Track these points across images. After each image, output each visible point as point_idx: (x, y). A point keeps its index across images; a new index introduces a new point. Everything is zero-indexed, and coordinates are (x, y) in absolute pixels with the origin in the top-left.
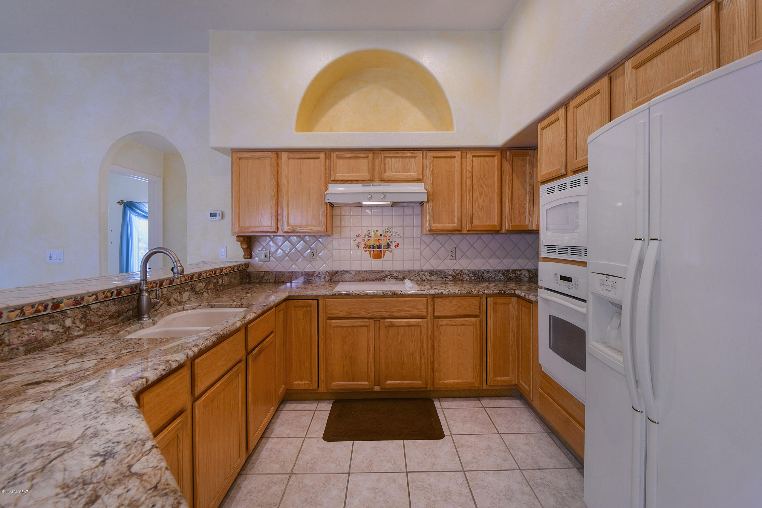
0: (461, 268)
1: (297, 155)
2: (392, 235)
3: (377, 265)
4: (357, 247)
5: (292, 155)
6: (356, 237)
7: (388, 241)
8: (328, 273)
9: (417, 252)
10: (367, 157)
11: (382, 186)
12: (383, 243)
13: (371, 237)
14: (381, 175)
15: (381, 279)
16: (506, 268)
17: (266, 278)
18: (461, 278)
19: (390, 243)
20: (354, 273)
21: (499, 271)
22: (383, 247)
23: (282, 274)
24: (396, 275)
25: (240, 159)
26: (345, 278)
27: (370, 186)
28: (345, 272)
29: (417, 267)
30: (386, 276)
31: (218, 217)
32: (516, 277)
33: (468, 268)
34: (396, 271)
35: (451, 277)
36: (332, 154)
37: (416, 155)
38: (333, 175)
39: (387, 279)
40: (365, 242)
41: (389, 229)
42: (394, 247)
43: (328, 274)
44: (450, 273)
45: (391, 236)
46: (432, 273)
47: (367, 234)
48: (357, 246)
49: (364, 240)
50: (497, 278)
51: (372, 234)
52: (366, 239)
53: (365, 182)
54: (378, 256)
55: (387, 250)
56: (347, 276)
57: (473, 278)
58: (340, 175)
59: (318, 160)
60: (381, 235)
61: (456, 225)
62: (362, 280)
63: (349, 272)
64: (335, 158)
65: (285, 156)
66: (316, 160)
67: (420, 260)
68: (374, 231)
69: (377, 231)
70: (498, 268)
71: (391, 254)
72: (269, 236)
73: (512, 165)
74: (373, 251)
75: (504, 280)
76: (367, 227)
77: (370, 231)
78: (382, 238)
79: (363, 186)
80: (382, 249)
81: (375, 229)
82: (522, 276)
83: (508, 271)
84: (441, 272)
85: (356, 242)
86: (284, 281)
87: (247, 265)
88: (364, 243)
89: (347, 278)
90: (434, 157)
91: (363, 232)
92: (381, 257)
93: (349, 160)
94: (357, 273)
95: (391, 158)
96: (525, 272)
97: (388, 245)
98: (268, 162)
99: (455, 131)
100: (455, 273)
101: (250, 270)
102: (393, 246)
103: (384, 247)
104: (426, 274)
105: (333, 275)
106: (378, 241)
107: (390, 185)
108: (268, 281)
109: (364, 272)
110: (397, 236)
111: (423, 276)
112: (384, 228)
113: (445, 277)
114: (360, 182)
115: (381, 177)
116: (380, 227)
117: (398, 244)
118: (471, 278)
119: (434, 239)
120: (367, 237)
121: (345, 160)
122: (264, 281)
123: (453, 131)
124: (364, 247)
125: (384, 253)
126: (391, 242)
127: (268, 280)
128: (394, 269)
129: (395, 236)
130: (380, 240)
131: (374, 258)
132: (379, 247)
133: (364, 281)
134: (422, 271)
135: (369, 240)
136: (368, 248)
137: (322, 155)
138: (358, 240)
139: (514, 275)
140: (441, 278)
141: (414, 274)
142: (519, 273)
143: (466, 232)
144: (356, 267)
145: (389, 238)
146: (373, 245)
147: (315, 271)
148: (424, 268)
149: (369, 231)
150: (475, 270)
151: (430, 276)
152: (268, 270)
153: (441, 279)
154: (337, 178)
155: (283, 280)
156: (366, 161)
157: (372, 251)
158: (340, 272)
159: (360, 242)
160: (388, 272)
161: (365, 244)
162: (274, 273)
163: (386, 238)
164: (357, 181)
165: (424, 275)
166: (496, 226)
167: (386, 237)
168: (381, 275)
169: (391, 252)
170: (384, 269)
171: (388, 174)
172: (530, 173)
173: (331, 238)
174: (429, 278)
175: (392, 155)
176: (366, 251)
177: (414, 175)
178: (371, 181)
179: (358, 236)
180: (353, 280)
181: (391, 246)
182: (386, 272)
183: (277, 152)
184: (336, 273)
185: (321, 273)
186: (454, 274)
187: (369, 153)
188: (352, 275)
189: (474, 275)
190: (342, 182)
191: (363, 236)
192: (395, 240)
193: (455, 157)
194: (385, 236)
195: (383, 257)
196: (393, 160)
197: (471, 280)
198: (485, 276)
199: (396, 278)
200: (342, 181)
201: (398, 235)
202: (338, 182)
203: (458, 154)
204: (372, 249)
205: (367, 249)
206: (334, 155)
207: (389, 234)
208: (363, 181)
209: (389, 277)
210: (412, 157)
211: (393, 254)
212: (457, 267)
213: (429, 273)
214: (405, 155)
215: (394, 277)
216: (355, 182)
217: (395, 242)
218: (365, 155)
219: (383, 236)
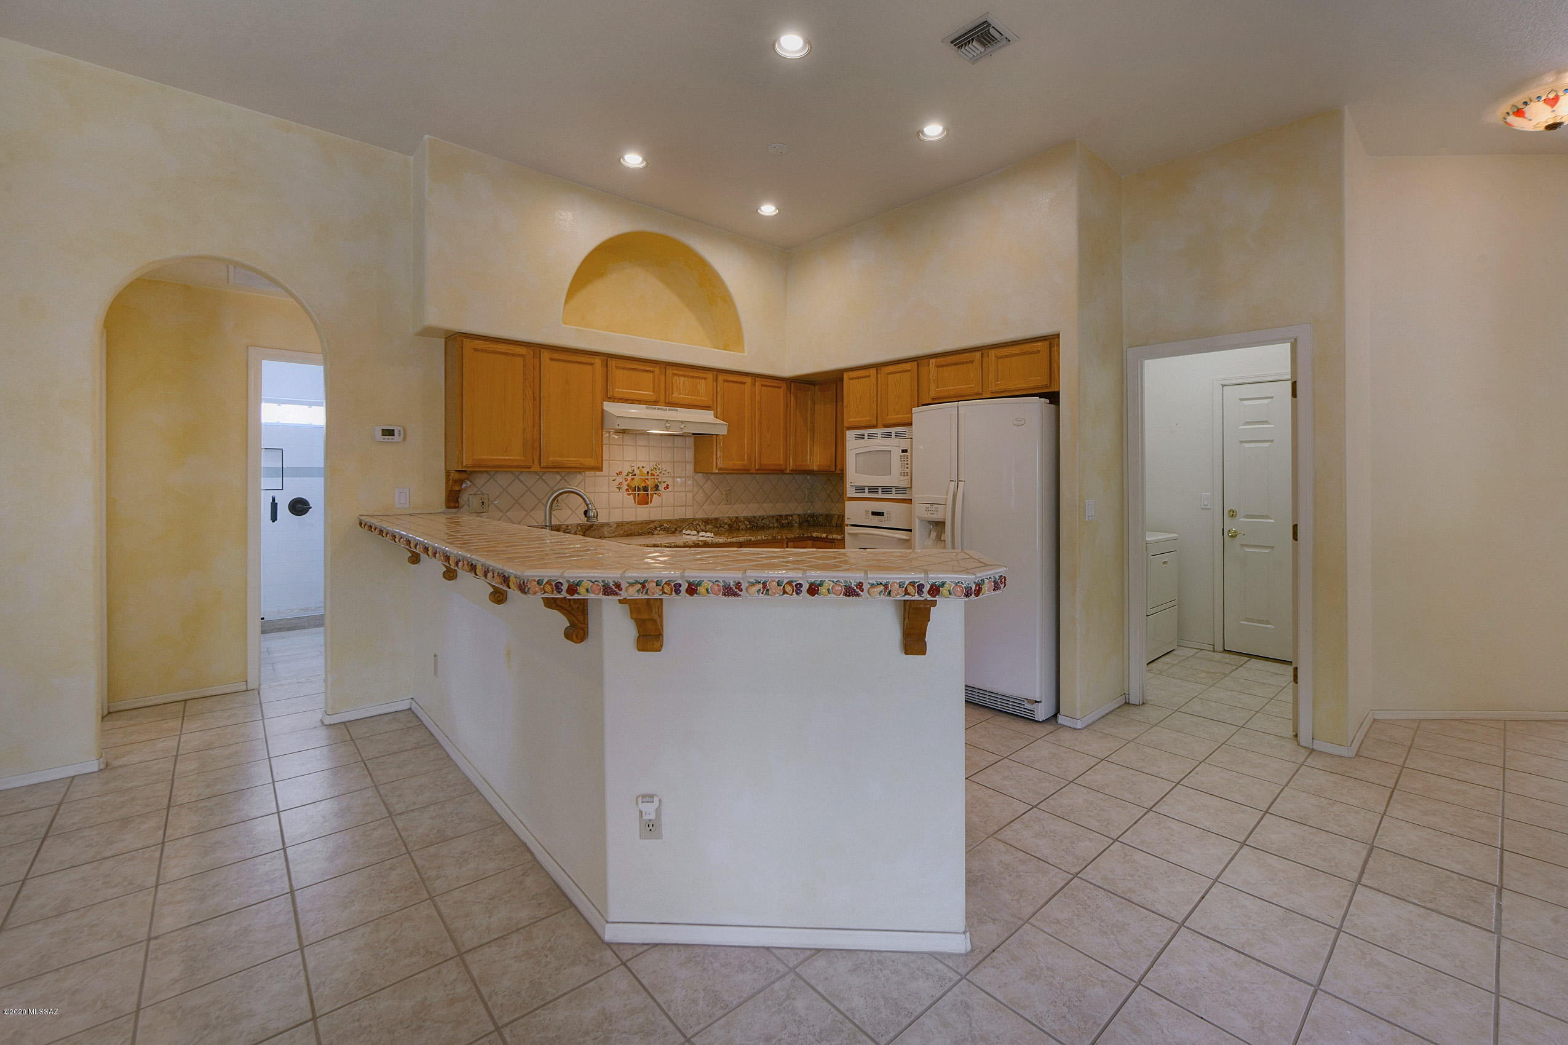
0: (735, 516)
1: (564, 356)
2: (660, 473)
3: (642, 514)
4: (617, 490)
5: (555, 355)
6: (615, 475)
7: (656, 481)
8: (580, 526)
9: (690, 495)
10: (653, 372)
11: (669, 410)
12: (650, 483)
13: (635, 475)
14: (668, 396)
15: (649, 533)
16: (778, 513)
18: (737, 527)
19: (659, 484)
20: (616, 526)
21: (773, 517)
22: (650, 489)
24: (667, 525)
25: (476, 350)
26: (603, 532)
27: (655, 409)
28: (603, 525)
29: (689, 516)
30: (656, 528)
31: (396, 438)
32: (788, 523)
33: (743, 515)
34: (667, 521)
35: (726, 527)
36: (611, 361)
37: (706, 376)
38: (611, 392)
39: (656, 532)
40: (628, 482)
41: (657, 465)
42: (663, 490)
43: (580, 528)
44: (726, 521)
45: (660, 475)
46: (707, 521)
47: (630, 471)
48: (617, 488)
49: (626, 480)
50: (771, 525)
51: (637, 472)
52: (629, 478)
53: (649, 403)
54: (644, 501)
55: (655, 494)
56: (605, 531)
57: (748, 526)
58: (619, 391)
59: (591, 366)
60: (648, 472)
61: (746, 462)
62: (625, 533)
63: (608, 524)
64: (614, 368)
65: (545, 355)
66: (588, 367)
67: (693, 506)
68: (639, 468)
69: (643, 467)
70: (771, 514)
71: (660, 498)
72: (487, 472)
73: (796, 398)
74: (638, 494)
75: (777, 527)
76: (632, 461)
77: (635, 468)
78: (650, 477)
79: (647, 408)
80: (649, 492)
81: (640, 465)
82: (793, 522)
83: (781, 516)
84: (716, 519)
85: (617, 483)
88: (626, 483)
89: (606, 533)
90: (725, 381)
91: (627, 469)
92: (647, 503)
93: (631, 372)
94: (620, 525)
95: (679, 375)
96: (795, 517)
97: (657, 487)
98: (519, 360)
99: (746, 354)
100: (731, 520)
102: (661, 488)
104: (700, 524)
105: (587, 530)
106: (644, 481)
107: (677, 410)
110: (667, 475)
111: (698, 526)
112: (651, 464)
113: (721, 527)
114: (643, 403)
115: (667, 399)
116: (647, 461)
117: (668, 485)
118: (746, 526)
119: (708, 480)
120: (630, 475)
121: (625, 372)
123: (744, 354)
124: (627, 490)
125: (652, 495)
126: (660, 483)
128: (664, 518)
129: (664, 474)
130: (647, 479)
131: (639, 504)
132: (646, 489)
134: (695, 520)
135: (633, 479)
136: (632, 491)
137: (598, 361)
138: (619, 479)
139: (787, 521)
140: (717, 527)
141: (687, 524)
142: (790, 518)
143: (755, 472)
144: (616, 517)
145: (657, 478)
146: (638, 487)
147: (561, 525)
148: (697, 516)
149: (633, 468)
150: (751, 517)
151: (705, 526)
153: (717, 529)
154: (616, 395)
156: (651, 375)
159: (621, 483)
160: (658, 523)
161: (628, 485)
163: (654, 477)
164: (640, 402)
166: (781, 465)
167: (654, 475)
168: (649, 527)
169: (659, 496)
170: (652, 518)
171: (676, 396)
172: (811, 410)
174: (703, 528)
175: (681, 373)
176: (630, 494)
177: (704, 399)
178: (655, 402)
179: (619, 474)
180: (613, 535)
182: (655, 523)
183: (536, 348)
184: (591, 526)
185: (570, 527)
186: (730, 522)
187: (655, 367)
188: (612, 528)
189: (750, 522)
190: (624, 401)
191: (625, 473)
192: (664, 479)
193: (745, 383)
194: (652, 475)
195: (651, 503)
196: (682, 379)
197: (746, 529)
198: (760, 523)
199: (667, 530)
200: (624, 399)
201: (668, 473)
202: (616, 400)
203: (748, 380)
204: (637, 492)
205: (630, 492)
206: (612, 363)
207: (658, 472)
208: (647, 402)
209: (658, 529)
210: (702, 378)
211: (662, 499)
212: (732, 514)
213: (705, 522)
214: (695, 374)
215: (665, 528)
216: (637, 402)
217: (664, 482)
218: (650, 369)
219: (649, 474)
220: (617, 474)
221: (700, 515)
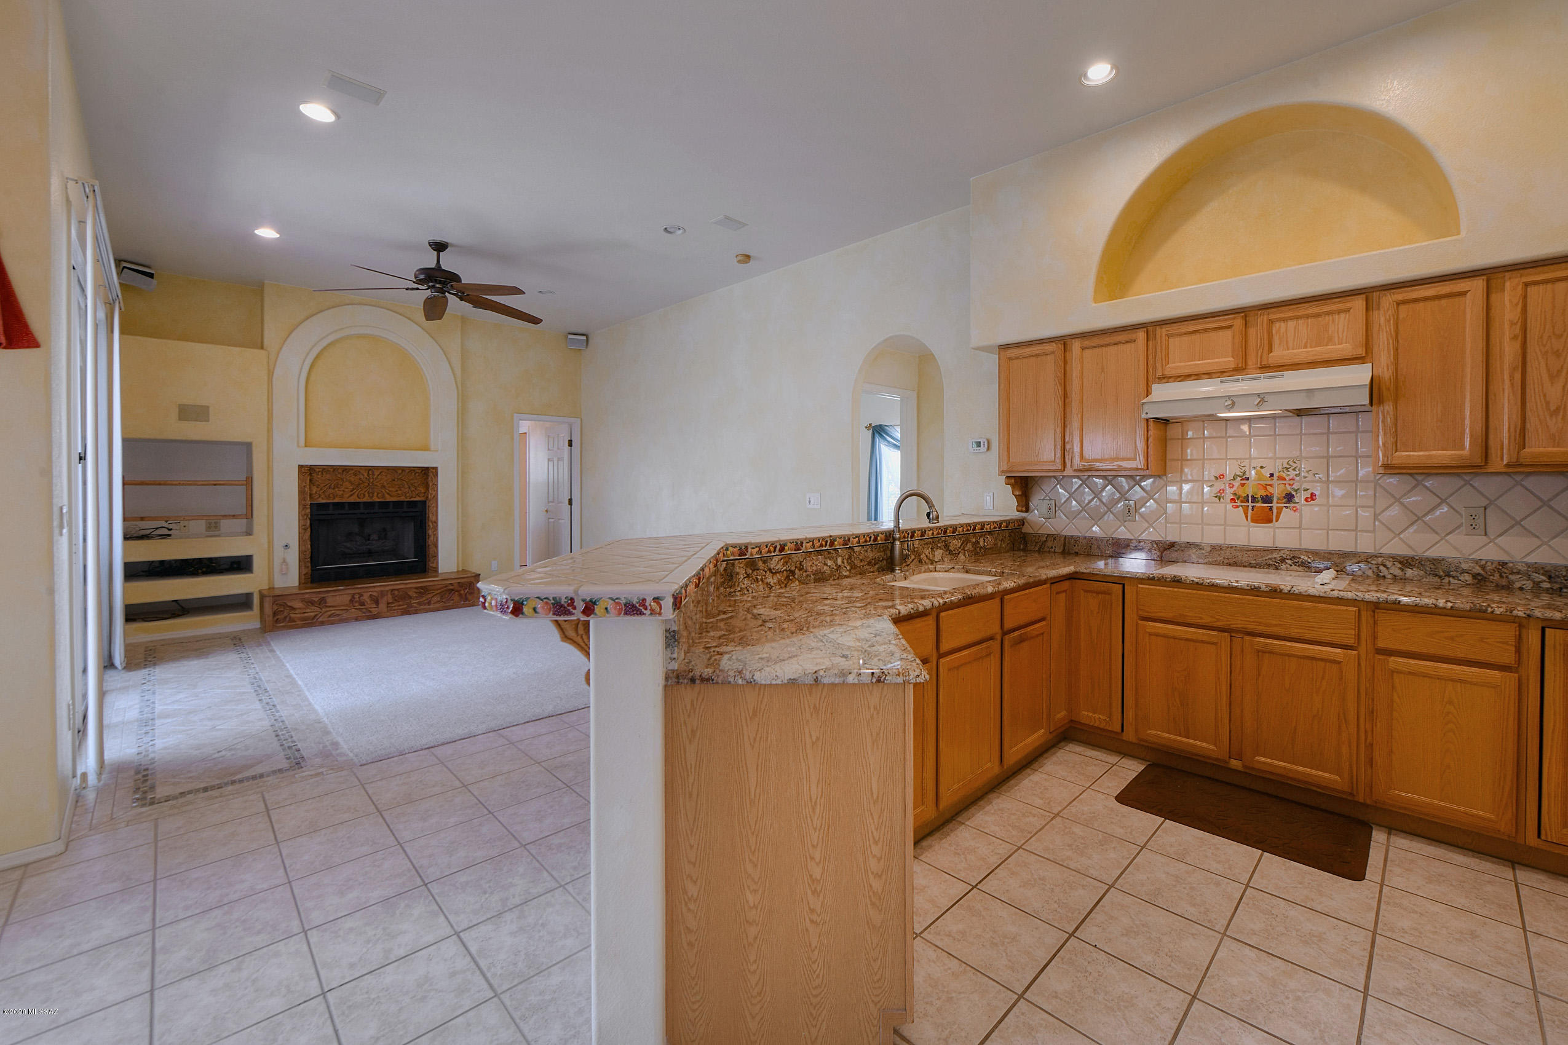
0: (1505, 558)
1: (1096, 341)
2: (1299, 475)
3: (1261, 536)
4: (1215, 500)
5: (1087, 343)
6: (1213, 479)
7: (1289, 488)
8: (1157, 544)
9: (1365, 514)
10: (1230, 327)
11: (1265, 378)
12: (1277, 491)
13: (1247, 479)
14: (1261, 357)
15: (1269, 565)
17: (1049, 544)
18: (1504, 582)
19: (1294, 493)
20: (1209, 549)
22: (1275, 500)
23: (1075, 540)
24: (1306, 558)
25: (1010, 359)
26: (1189, 555)
27: (1238, 380)
28: (1189, 545)
29: (1365, 545)
30: (1283, 560)
31: (983, 449)
33: (1531, 559)
34: (1306, 551)
35: (1467, 578)
36: (1159, 330)
37: (1348, 305)
38: (1160, 369)
39: (1284, 566)
40: (1236, 488)
41: (1291, 463)
42: (1303, 502)
43: (1155, 546)
44: (1465, 566)
45: (1299, 478)
46: (1406, 562)
47: (1239, 473)
48: (1216, 497)
49: (1232, 486)
51: (1251, 474)
52: (1237, 483)
53: (1225, 374)
54: (1266, 518)
55: (1287, 507)
56: (1193, 554)
57: (1545, 584)
58: (1172, 368)
59: (1133, 345)
60: (1272, 475)
61: (1467, 452)
62: (1225, 561)
63: (1197, 545)
64: (1164, 338)
65: (1076, 345)
66: (1128, 346)
67: (1374, 531)
68: (1254, 468)
69: (1262, 467)
71: (1297, 514)
72: (1054, 477)
74: (1253, 507)
76: (1241, 459)
77: (1247, 469)
78: (1275, 482)
79: (1222, 382)
80: (1275, 505)
81: (1258, 463)
84: (1435, 561)
85: (1215, 489)
86: (1077, 553)
87: (1022, 522)
88: (1232, 490)
89: (1194, 556)
90: (1399, 303)
91: (1231, 470)
92: (1270, 521)
93: (1193, 337)
94: (1215, 548)
95: (1285, 320)
97: (1289, 498)
98: (1050, 358)
99: (1463, 234)
100: (1483, 567)
101: (1026, 529)
102: (1300, 498)
103: (1278, 499)
104: (1389, 564)
105: (1165, 549)
106: (1265, 487)
107: (1282, 376)
108: (1053, 550)
109: (1231, 547)
110: (1312, 478)
111: (1381, 568)
112: (1279, 463)
113: (1449, 576)
114: (1214, 375)
115: (1261, 362)
116: (1271, 458)
117: (1313, 495)
118: (1537, 584)
119: (1417, 486)
120: (1239, 479)
121: (1185, 338)
122: (1046, 549)
123: (1458, 234)
124: (1232, 500)
125: (1280, 510)
126: (1296, 491)
127: (1052, 547)
128: (1303, 547)
129: (1305, 477)
130: (1270, 485)
131: (1253, 521)
132: (1267, 499)
133: (1229, 565)
134: (1380, 555)
135: (1242, 485)
136: (1242, 502)
137: (1141, 335)
138: (1219, 485)
140: (1436, 575)
141: (1354, 561)
144: (1213, 536)
145: (1291, 483)
146: (1252, 496)
147: (1130, 540)
148: (1386, 550)
149: (1244, 468)
150: (1556, 567)
151: (1402, 570)
152: (1053, 532)
153: (1437, 579)
154: (1167, 373)
155: (1076, 549)
156: (1228, 334)
157: (1250, 508)
158: (1180, 544)
159: (1223, 490)
160: (1288, 553)
161: (1235, 494)
162: (1062, 539)
163: (1284, 482)
164: (1209, 375)
165: (1385, 566)
167: (1285, 479)
168: (1270, 557)
169: (1295, 511)
170: (1279, 545)
171: (1279, 354)
173: (1163, 480)
174: (1398, 572)
175: (1287, 315)
176: (1237, 507)
177: (1346, 348)
178: (1239, 370)
179: (1222, 476)
180: (1206, 561)
181: (1296, 499)
182: (1282, 552)
183: (1064, 341)
184: (1172, 545)
185: (1142, 544)
186: (1478, 570)
187: (1234, 318)
188: (1204, 552)
189: (1550, 577)
190: (1179, 379)
191: (1229, 476)
192: (1305, 486)
193: (1462, 294)
194: (1281, 478)
195: (1277, 521)
196: (1291, 324)
197: (1537, 588)
199: (1305, 565)
200: (1179, 377)
201: (1316, 474)
202: (1171, 380)
203: (1474, 284)
204: (1250, 504)
205: (1239, 503)
206: (1162, 332)
207: (1292, 473)
208: (1222, 373)
209: (1289, 562)
210: (1339, 312)
211: (1301, 516)
212: (1491, 553)
213: (1400, 563)
214: (1315, 310)
215: (1302, 562)
216: (1206, 376)
217: (1306, 490)
218: (1227, 323)
219: (1275, 477)
220: (1216, 477)
221: (1395, 548)
